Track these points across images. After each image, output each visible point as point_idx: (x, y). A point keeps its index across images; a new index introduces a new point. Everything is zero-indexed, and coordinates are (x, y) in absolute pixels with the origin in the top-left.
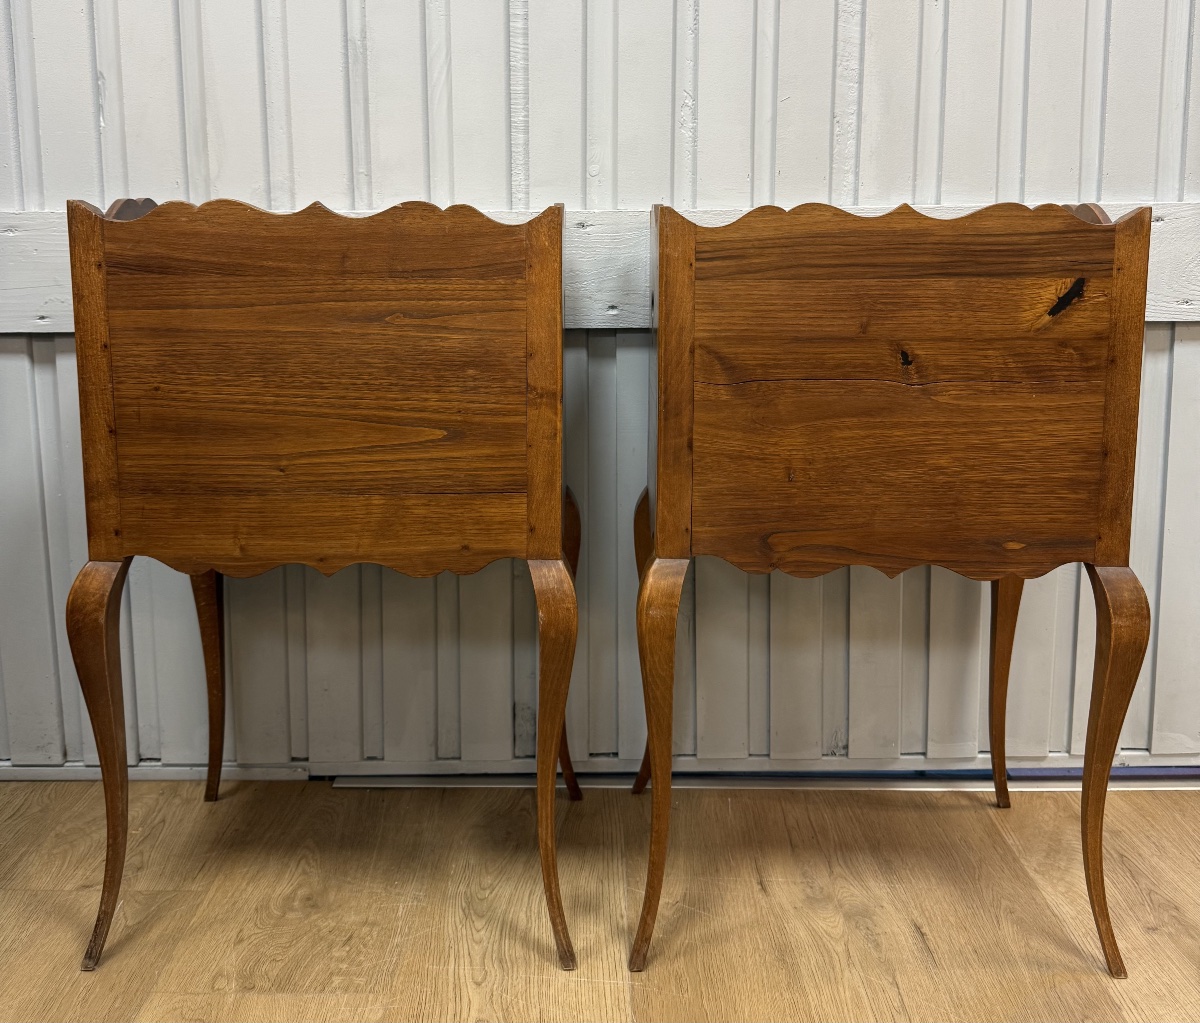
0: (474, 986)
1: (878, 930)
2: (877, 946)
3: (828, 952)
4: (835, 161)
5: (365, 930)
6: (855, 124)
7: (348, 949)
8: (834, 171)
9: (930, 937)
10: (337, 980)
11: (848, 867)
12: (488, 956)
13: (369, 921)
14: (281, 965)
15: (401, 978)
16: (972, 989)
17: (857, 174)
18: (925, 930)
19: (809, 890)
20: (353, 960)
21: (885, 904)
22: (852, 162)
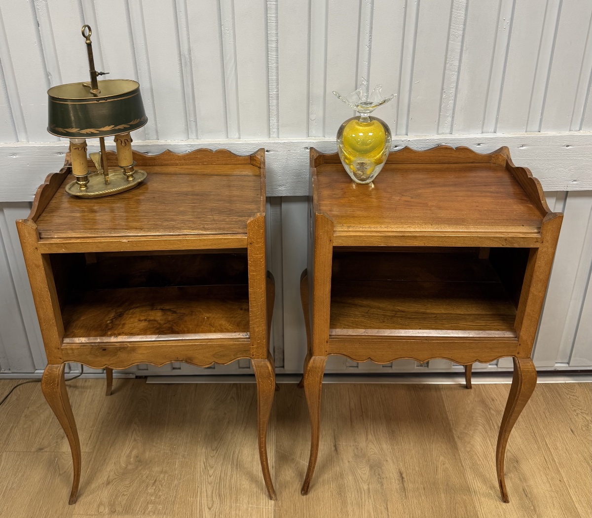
0: (208, 510)
1: (384, 476)
2: (382, 485)
3: (360, 489)
4: (442, 112)
5: (162, 476)
6: (454, 92)
7: (154, 488)
8: (441, 116)
9: (405, 480)
10: (150, 507)
11: (375, 436)
12: (214, 492)
13: (164, 471)
14: (126, 497)
15: (177, 506)
16: (419, 512)
17: (453, 117)
18: (404, 475)
19: (356, 450)
20: (157, 495)
21: (388, 459)
22: (451, 111)
